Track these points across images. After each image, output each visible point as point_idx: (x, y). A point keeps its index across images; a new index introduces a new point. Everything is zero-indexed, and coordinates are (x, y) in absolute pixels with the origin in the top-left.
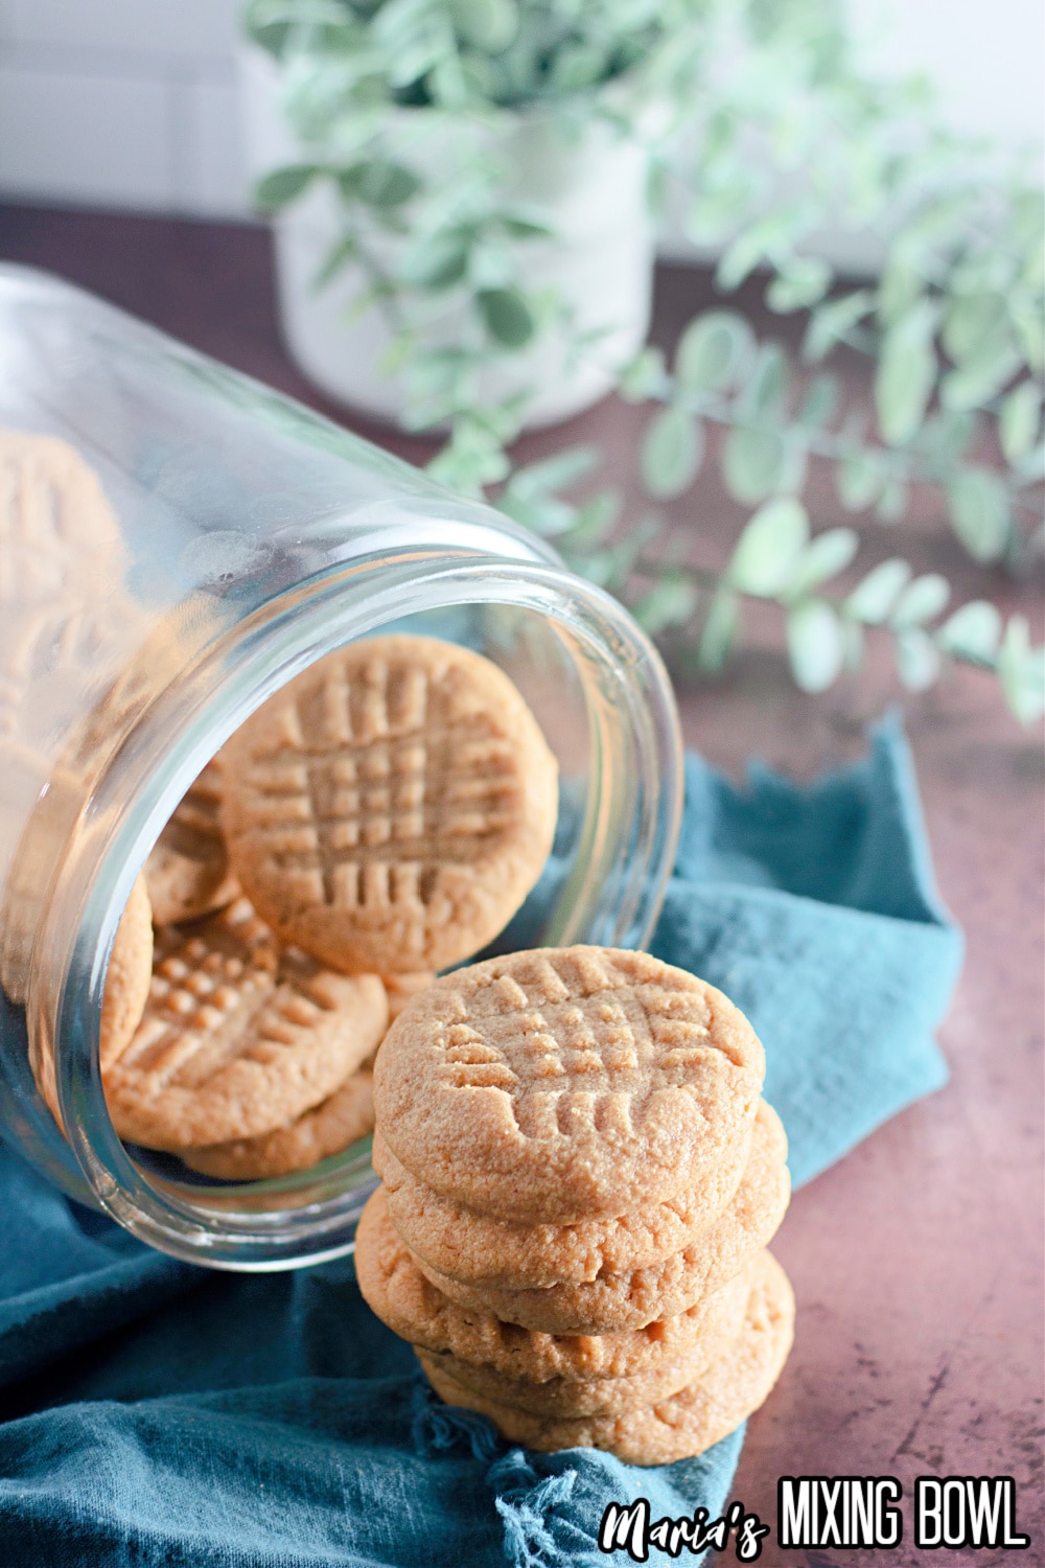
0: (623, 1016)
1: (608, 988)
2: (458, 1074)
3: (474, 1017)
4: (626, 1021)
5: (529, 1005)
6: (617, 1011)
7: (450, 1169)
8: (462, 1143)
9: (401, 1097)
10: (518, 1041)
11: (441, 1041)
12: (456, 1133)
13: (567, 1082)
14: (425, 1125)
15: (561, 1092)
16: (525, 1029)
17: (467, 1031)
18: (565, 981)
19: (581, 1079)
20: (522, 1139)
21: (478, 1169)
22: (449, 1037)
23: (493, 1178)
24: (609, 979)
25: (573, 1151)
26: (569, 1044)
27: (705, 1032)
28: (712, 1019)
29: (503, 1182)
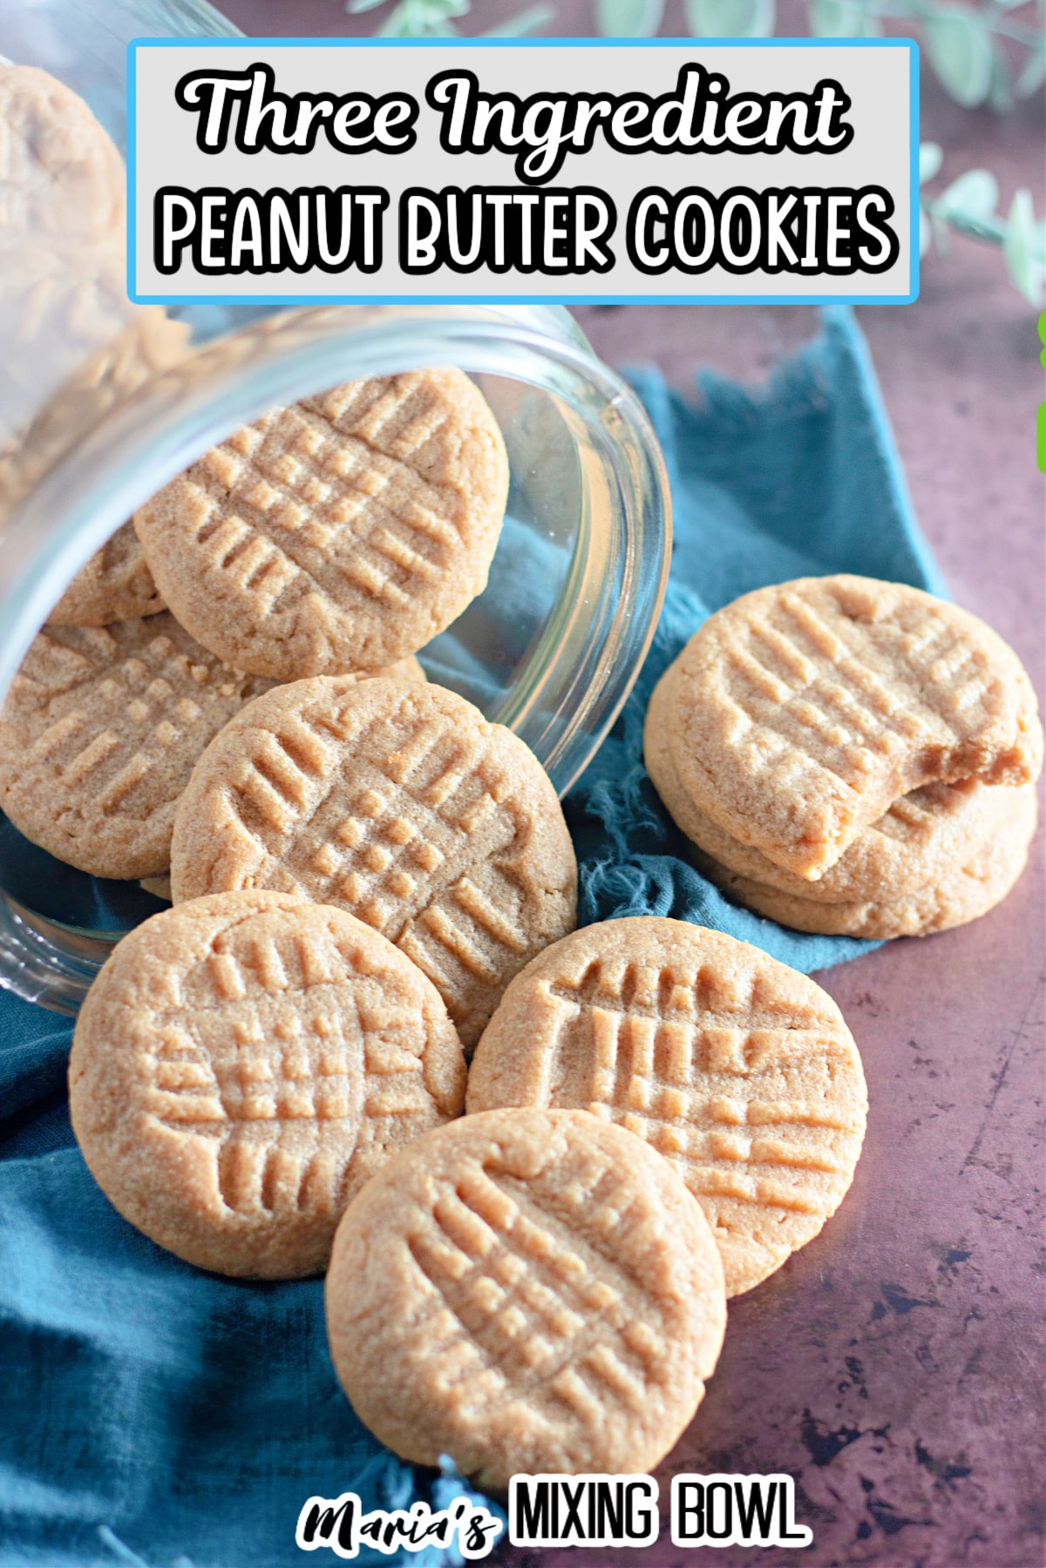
0: (340, 1032)
1: (328, 982)
2: (168, 1109)
3: (188, 1007)
4: (342, 1040)
5: (245, 998)
6: (334, 1023)
7: (143, 1213)
8: (161, 1199)
9: (103, 1112)
10: (230, 1059)
11: (153, 1049)
12: (158, 1188)
13: (275, 1128)
14: (125, 1161)
15: (270, 1144)
16: (238, 1039)
17: (182, 1037)
18: (287, 969)
19: (292, 1126)
20: (224, 1211)
21: (172, 1225)
22: (162, 1044)
23: (183, 1238)
24: (331, 971)
25: (272, 1231)
26: (286, 1073)
27: (418, 1064)
28: (427, 1044)
29: (195, 1244)
